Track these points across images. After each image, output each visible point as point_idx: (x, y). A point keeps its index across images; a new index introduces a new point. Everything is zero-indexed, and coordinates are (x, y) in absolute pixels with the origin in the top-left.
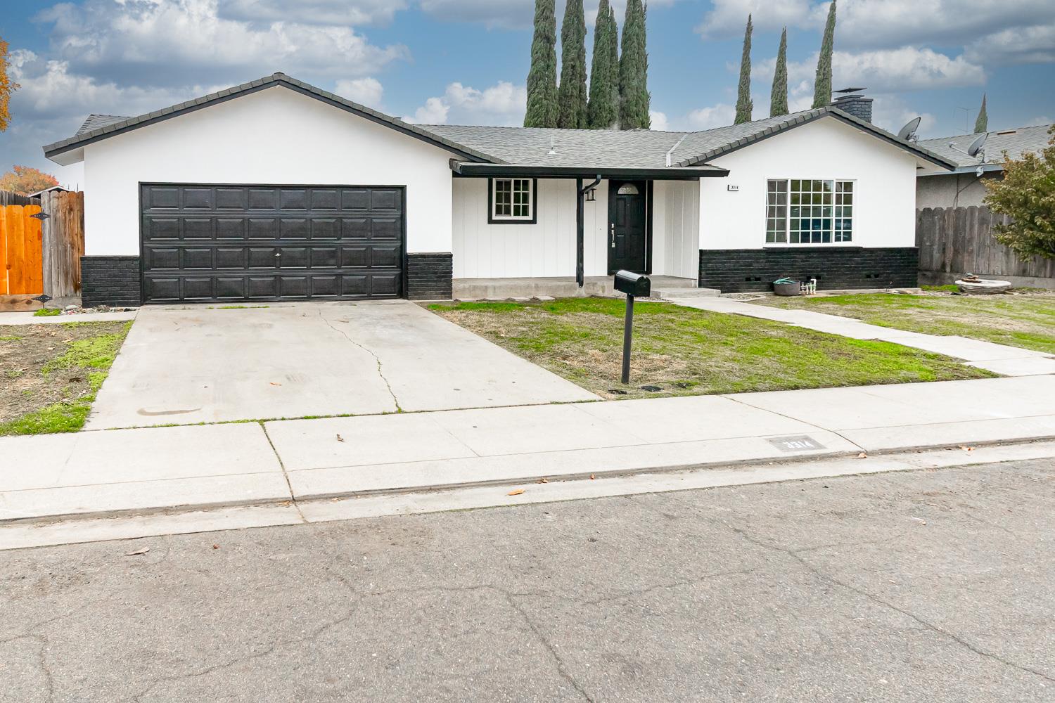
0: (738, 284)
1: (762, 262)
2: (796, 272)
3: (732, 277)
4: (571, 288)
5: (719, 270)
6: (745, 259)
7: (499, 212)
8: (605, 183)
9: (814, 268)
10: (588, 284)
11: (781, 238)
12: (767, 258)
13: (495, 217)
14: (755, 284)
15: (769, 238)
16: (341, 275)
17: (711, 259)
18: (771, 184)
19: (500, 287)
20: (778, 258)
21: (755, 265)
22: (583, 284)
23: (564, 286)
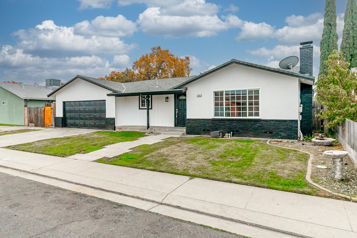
0: (200, 132)
1: (210, 124)
2: (226, 129)
4: (145, 130)
6: (203, 122)
7: (142, 106)
8: (173, 95)
9: (235, 127)
11: (222, 115)
12: (212, 122)
13: (141, 108)
14: (207, 132)
15: (216, 114)
16: (95, 123)
18: (216, 94)
20: (218, 123)
21: (207, 125)
22: (149, 128)
23: (143, 129)
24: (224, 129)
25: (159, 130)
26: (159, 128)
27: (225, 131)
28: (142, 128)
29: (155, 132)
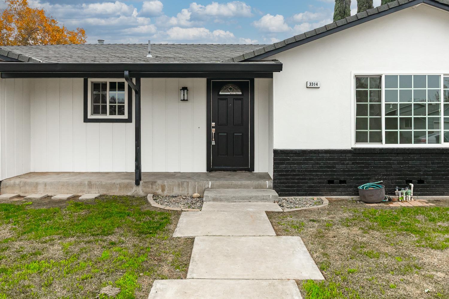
0: (319, 187)
1: (348, 164)
2: (391, 175)
3: (310, 179)
4: (127, 186)
5: (294, 171)
6: (327, 159)
7: (96, 111)
8: (202, 82)
9: (415, 171)
10: (145, 182)
11: (377, 138)
12: (354, 160)
13: (90, 117)
14: (339, 187)
15: (360, 138)
17: (284, 160)
18: (360, 81)
19: (51, 184)
20: (369, 160)
21: (339, 167)
22: (141, 182)
23: (120, 184)
24: (387, 175)
25: (180, 185)
26: (180, 181)
27: (390, 181)
28: (114, 181)
29: (166, 193)
